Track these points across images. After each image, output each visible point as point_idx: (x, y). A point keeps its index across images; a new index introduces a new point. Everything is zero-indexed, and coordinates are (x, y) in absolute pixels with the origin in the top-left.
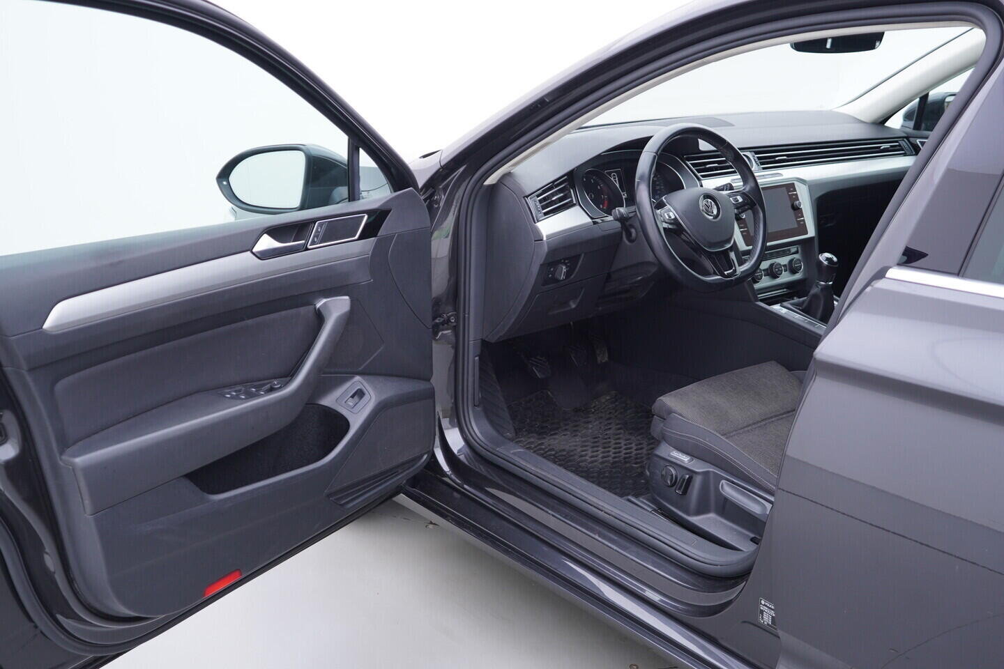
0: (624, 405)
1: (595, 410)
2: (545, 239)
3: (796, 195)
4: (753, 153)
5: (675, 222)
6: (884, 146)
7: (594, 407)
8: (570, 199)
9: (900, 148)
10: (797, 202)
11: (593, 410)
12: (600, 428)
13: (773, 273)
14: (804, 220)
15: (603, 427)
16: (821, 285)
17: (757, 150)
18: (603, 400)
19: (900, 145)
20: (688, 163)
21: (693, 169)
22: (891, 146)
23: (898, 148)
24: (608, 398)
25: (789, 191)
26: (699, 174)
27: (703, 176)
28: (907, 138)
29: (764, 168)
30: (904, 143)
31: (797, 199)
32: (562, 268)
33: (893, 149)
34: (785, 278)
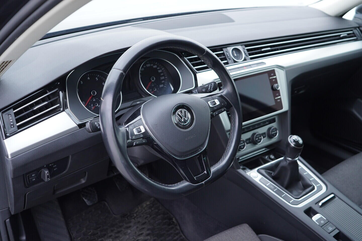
0: (157, 210)
1: (137, 215)
2: (10, 157)
3: (276, 79)
4: (244, 46)
5: (146, 135)
6: (343, 35)
7: (137, 212)
8: (58, 105)
9: (354, 35)
10: (276, 85)
11: (135, 215)
12: (136, 233)
13: (253, 141)
14: (280, 99)
15: (137, 233)
16: (288, 160)
17: (246, 44)
18: (145, 205)
19: (353, 33)
20: (186, 58)
21: (190, 64)
22: (348, 34)
23: (352, 35)
24: (148, 203)
25: (270, 76)
26: (194, 68)
27: (198, 69)
28: (359, 27)
29: (251, 58)
30: (356, 32)
31: (276, 82)
32: (45, 173)
33: (349, 36)
34: (264, 142)
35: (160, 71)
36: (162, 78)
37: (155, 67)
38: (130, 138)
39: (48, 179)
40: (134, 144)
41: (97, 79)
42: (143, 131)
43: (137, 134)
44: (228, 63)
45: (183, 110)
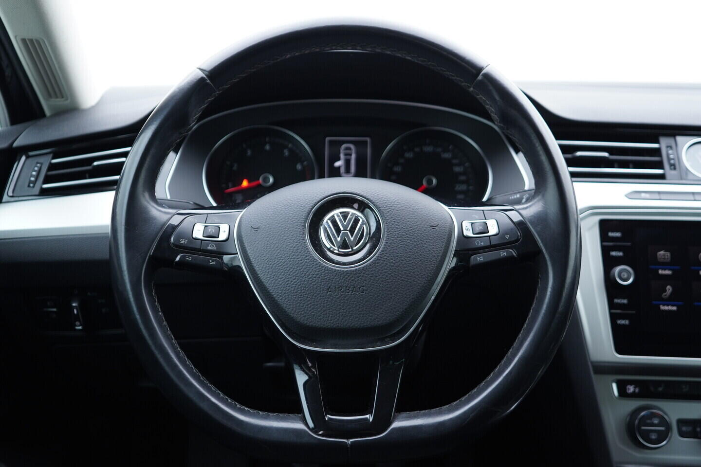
35: (457, 169)
36: (459, 187)
37: (447, 155)
38: (172, 239)
39: (77, 323)
40: (178, 259)
41: (286, 153)
42: (223, 236)
43: (200, 236)
44: (662, 177)
45: (353, 214)
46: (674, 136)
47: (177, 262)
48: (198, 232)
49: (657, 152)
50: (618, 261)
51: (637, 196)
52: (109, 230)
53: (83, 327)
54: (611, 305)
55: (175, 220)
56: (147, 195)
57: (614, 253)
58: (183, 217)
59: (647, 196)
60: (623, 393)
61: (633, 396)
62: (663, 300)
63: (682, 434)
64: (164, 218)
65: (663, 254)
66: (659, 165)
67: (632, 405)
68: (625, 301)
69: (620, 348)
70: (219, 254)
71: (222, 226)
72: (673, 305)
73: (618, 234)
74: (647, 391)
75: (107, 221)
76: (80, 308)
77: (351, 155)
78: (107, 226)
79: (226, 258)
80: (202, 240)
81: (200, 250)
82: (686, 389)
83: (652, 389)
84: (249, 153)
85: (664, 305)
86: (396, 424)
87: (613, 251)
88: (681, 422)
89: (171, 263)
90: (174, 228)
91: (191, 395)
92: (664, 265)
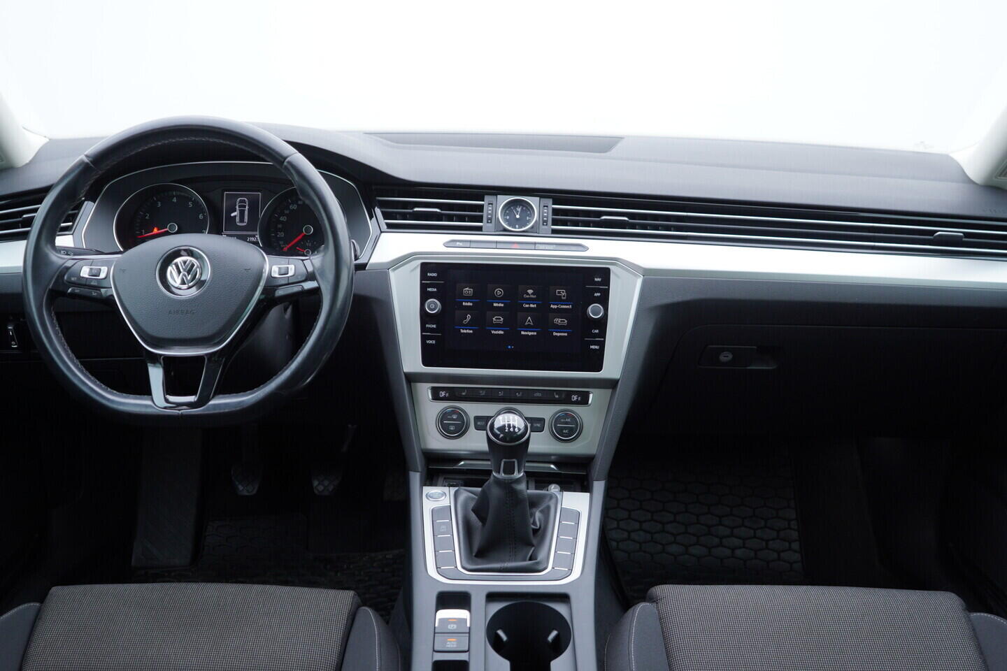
3: (606, 292)
4: (549, 201)
14: (603, 343)
29: (556, 232)
31: (603, 300)
38: (66, 277)
39: (13, 343)
40: (70, 290)
41: (190, 204)
42: (102, 275)
43: (87, 276)
44: (480, 229)
45: (191, 261)
46: (496, 195)
47: (69, 293)
48: (85, 272)
49: (481, 208)
50: (432, 295)
51: (451, 244)
52: (22, 270)
53: (19, 346)
54: (423, 329)
55: (69, 264)
56: (49, 246)
57: (429, 289)
58: (76, 261)
59: (461, 244)
60: (436, 397)
61: (444, 399)
62: (464, 325)
63: (478, 428)
64: (60, 262)
65: (468, 291)
66: (480, 219)
67: (441, 406)
68: (434, 326)
69: (426, 362)
70: (97, 288)
71: (102, 268)
72: (470, 330)
73: (435, 275)
74: (454, 395)
75: (21, 264)
76: (15, 329)
77: (245, 207)
78: (20, 267)
79: (103, 291)
80: (87, 278)
81: (85, 285)
82: (483, 393)
83: (457, 394)
84: (159, 205)
85: (463, 329)
86: (212, 402)
87: (429, 288)
88: (477, 418)
89: (64, 294)
90: (68, 268)
91: (76, 382)
92: (468, 298)
